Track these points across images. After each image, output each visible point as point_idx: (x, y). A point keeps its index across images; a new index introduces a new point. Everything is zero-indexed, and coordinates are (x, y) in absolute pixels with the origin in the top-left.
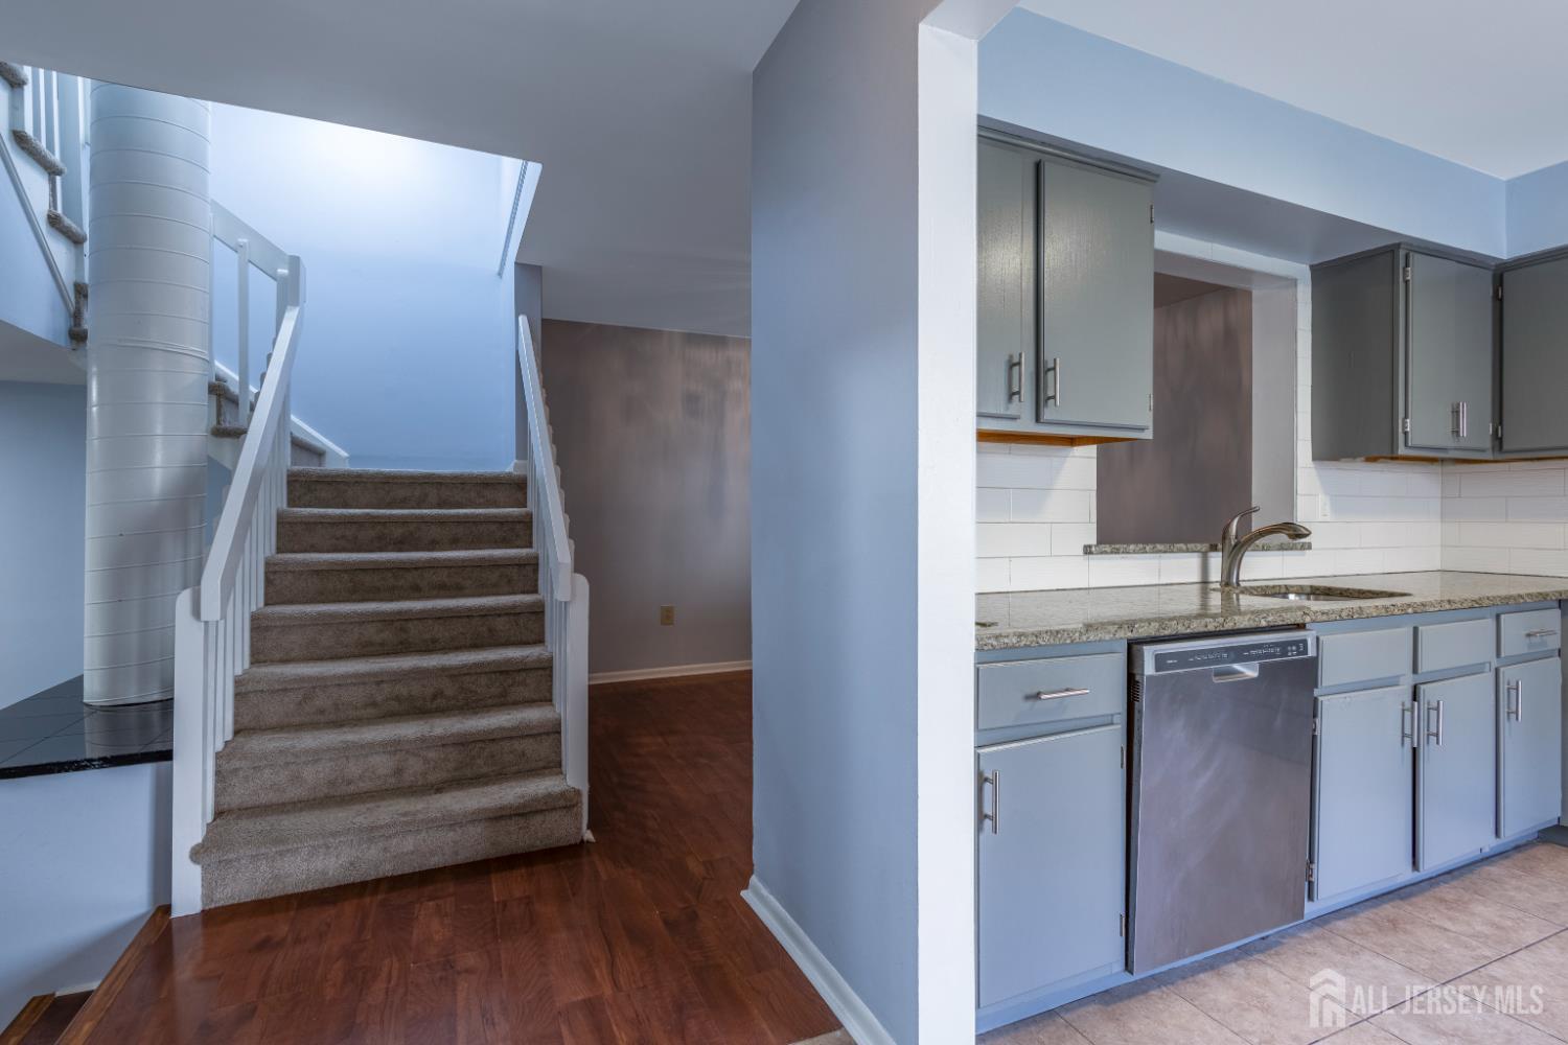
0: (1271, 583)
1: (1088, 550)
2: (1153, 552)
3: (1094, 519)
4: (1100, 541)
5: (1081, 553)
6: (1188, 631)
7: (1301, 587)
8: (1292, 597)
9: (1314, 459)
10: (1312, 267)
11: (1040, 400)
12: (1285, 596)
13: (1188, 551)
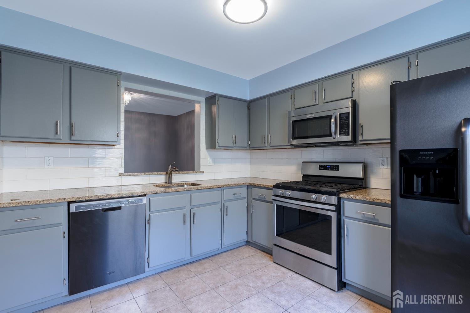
0: (180, 183)
1: (120, 175)
2: (145, 175)
3: (123, 166)
4: (125, 172)
5: (118, 176)
6: (91, 199)
7: (189, 183)
8: (186, 186)
9: (206, 149)
10: (205, 98)
11: (71, 134)
12: (183, 186)
13: (158, 174)
